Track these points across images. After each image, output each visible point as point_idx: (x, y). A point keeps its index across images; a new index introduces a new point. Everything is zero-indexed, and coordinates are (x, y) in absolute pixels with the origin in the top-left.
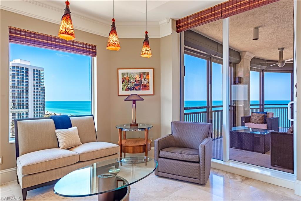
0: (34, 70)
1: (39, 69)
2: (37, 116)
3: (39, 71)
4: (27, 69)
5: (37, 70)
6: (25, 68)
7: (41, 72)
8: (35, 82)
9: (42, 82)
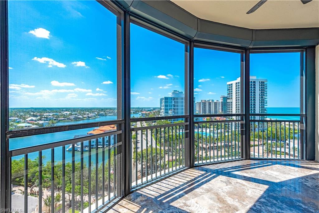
0: (260, 82)
1: (263, 81)
2: (262, 112)
3: (264, 82)
4: (254, 82)
5: (262, 82)
6: (253, 82)
7: (265, 83)
8: (260, 92)
9: (265, 91)
